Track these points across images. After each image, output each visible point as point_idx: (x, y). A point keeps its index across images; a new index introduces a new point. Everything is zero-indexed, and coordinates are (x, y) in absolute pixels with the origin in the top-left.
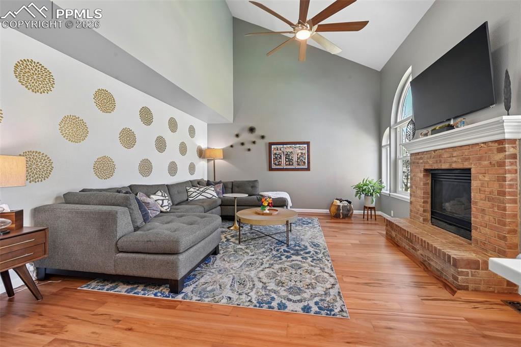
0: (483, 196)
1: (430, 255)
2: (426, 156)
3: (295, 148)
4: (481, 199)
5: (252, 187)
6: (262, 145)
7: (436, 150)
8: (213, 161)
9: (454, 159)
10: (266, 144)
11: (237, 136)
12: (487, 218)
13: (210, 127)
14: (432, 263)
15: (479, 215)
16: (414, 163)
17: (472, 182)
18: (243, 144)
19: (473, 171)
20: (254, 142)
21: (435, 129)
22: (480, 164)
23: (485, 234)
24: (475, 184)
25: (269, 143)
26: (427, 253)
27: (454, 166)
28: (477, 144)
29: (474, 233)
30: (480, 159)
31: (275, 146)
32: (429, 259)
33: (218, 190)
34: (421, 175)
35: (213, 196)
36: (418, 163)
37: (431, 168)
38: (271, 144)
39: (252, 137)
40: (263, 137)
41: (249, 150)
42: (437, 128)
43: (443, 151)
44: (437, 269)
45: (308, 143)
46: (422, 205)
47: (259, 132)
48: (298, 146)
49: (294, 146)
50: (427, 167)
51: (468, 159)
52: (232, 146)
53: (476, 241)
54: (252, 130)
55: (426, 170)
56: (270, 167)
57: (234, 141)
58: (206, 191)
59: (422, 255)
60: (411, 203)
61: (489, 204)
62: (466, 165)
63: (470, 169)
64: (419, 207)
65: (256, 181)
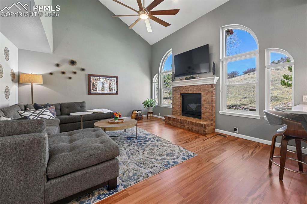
0: (206, 102)
1: (193, 126)
2: (181, 88)
3: (108, 79)
4: (205, 104)
5: (81, 107)
6: (82, 76)
7: (187, 86)
8: (30, 85)
9: (195, 90)
10: (86, 75)
11: (58, 65)
12: (207, 110)
13: (20, 51)
14: (193, 129)
15: (205, 109)
16: (175, 91)
17: (202, 98)
18: (63, 73)
19: (202, 94)
20: (75, 73)
21: (187, 78)
22: (205, 91)
23: (206, 115)
24: (203, 99)
25: (89, 75)
26: (191, 126)
27: (195, 92)
28: (204, 85)
29: (202, 116)
30: (205, 90)
31: (93, 77)
32: (192, 128)
33: (53, 111)
34: (179, 96)
35: (51, 117)
36: (177, 91)
37: (184, 93)
38: (89, 76)
39: (73, 68)
40: (83, 70)
41: (70, 78)
42: (188, 77)
43: (190, 87)
44: (196, 131)
45: (117, 78)
46: (179, 109)
47: (79, 65)
48: (110, 78)
49: (107, 78)
50: (182, 92)
51: (200, 90)
52: (51, 74)
53: (203, 118)
54: (73, 63)
55: (181, 94)
56: (89, 92)
57: (54, 69)
58: (43, 113)
59: (188, 127)
60: (173, 108)
61: (208, 105)
62: (199, 92)
63: (201, 93)
64: (177, 109)
65: (84, 102)
